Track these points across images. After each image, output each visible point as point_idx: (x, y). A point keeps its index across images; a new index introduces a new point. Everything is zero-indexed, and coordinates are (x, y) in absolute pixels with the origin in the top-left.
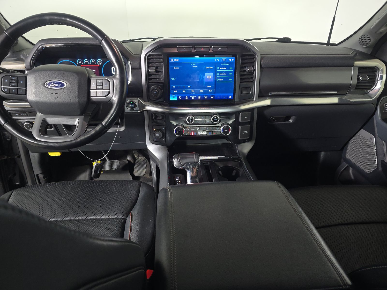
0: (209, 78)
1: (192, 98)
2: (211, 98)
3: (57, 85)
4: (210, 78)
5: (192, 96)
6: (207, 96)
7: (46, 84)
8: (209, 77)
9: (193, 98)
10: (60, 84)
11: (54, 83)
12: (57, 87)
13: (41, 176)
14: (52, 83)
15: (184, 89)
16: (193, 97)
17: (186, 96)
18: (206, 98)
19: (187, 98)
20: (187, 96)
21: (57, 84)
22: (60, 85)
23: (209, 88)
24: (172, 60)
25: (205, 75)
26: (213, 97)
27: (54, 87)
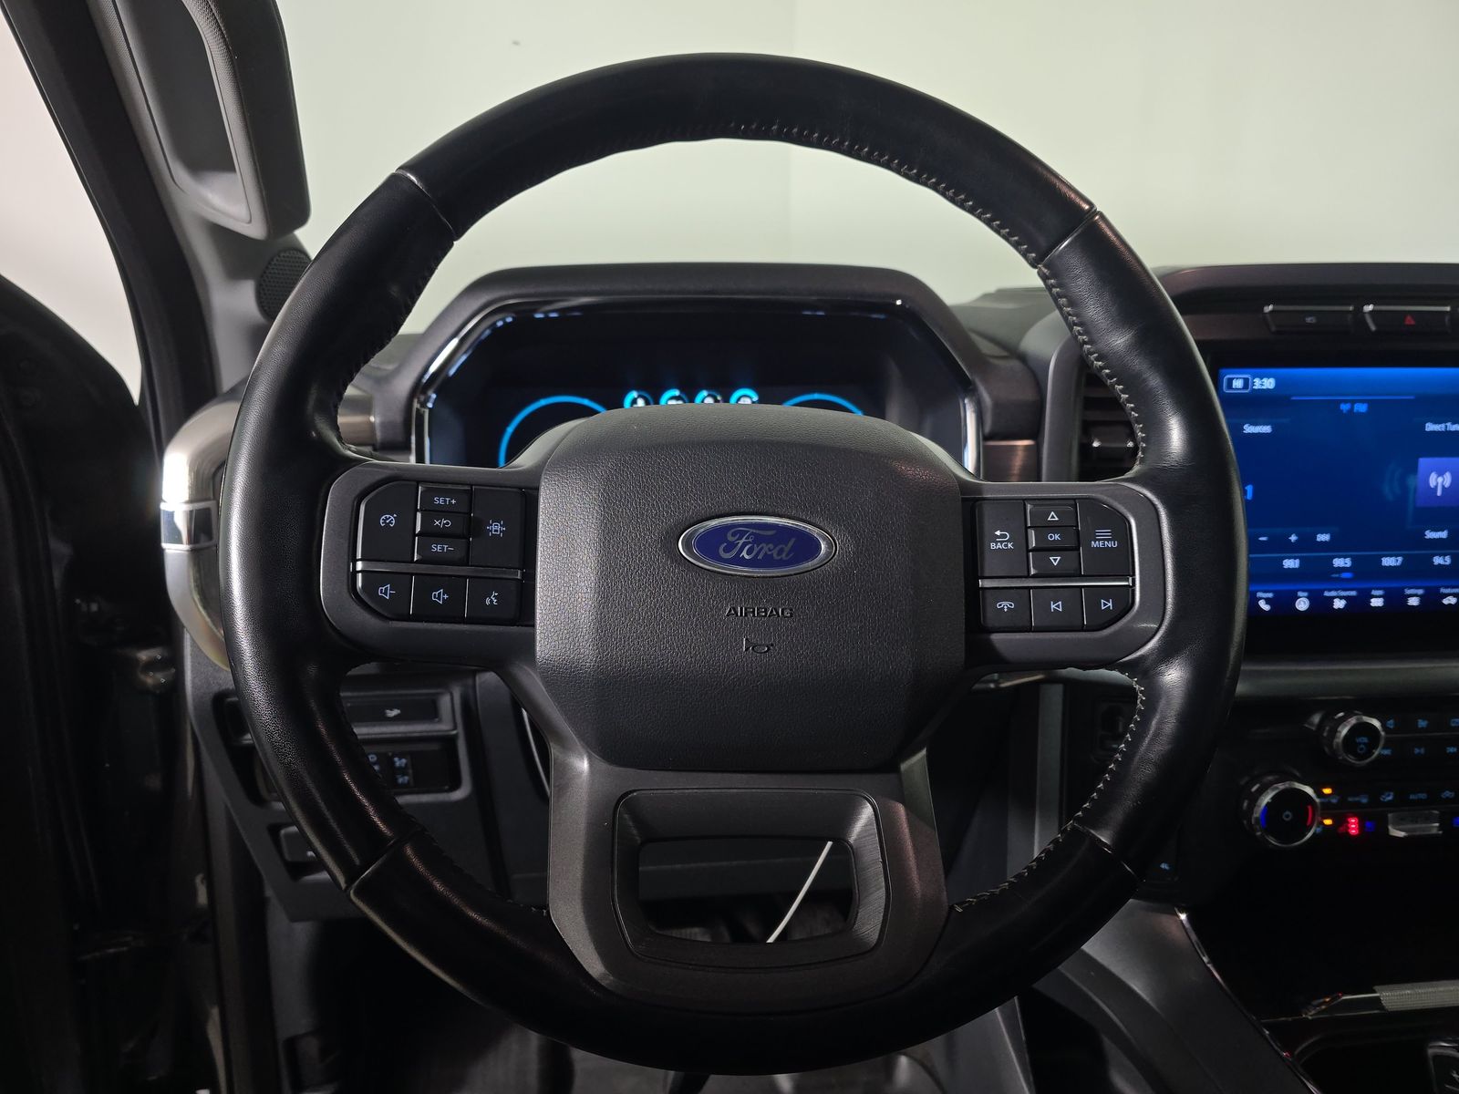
0: (1436, 487)
1: (1336, 601)
2: (1446, 601)
3: (766, 549)
4: (1443, 486)
5: (1333, 593)
6: (1420, 592)
7: (687, 545)
8: (1440, 480)
9: (1339, 604)
10: (790, 544)
11: (742, 534)
12: (768, 562)
13: (311, 1047)
14: (730, 538)
15: (1292, 550)
16: (1341, 598)
17: (1300, 594)
18: (1413, 602)
19: (1302, 604)
20: (1304, 591)
21: (767, 540)
22: (787, 549)
23: (1438, 546)
24: (1238, 384)
25: (1414, 469)
26: (1454, 595)
27: (743, 562)
